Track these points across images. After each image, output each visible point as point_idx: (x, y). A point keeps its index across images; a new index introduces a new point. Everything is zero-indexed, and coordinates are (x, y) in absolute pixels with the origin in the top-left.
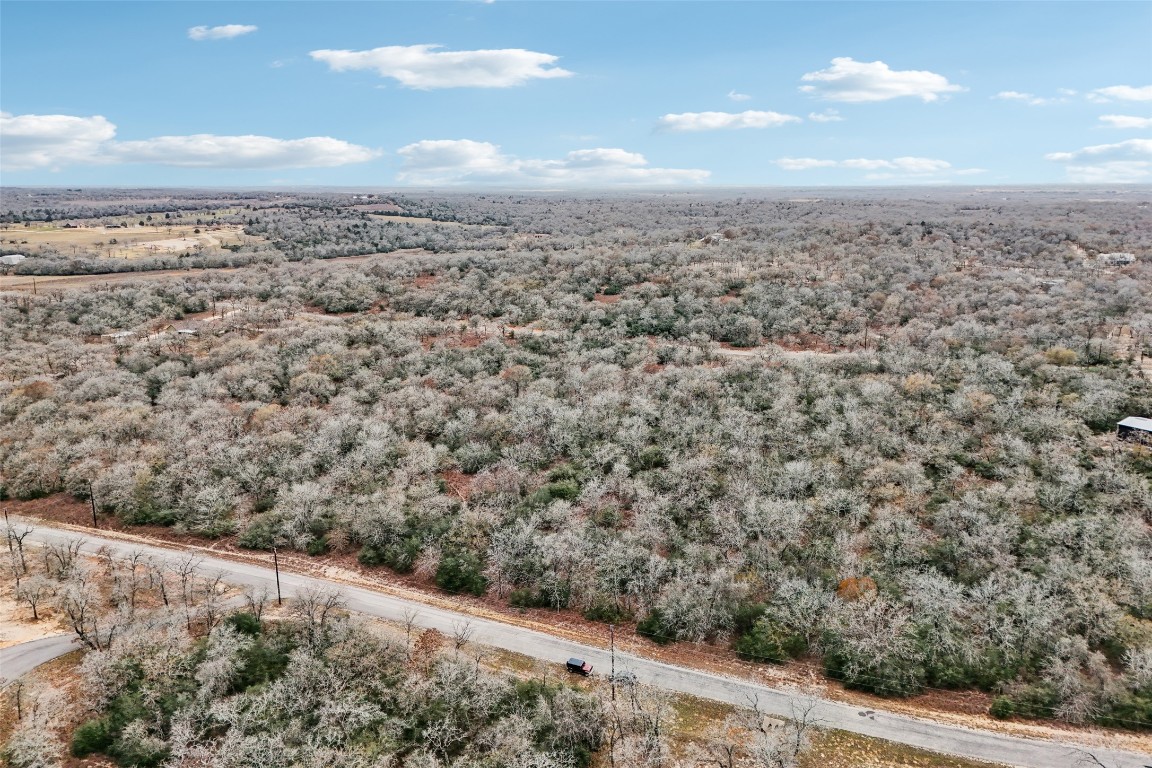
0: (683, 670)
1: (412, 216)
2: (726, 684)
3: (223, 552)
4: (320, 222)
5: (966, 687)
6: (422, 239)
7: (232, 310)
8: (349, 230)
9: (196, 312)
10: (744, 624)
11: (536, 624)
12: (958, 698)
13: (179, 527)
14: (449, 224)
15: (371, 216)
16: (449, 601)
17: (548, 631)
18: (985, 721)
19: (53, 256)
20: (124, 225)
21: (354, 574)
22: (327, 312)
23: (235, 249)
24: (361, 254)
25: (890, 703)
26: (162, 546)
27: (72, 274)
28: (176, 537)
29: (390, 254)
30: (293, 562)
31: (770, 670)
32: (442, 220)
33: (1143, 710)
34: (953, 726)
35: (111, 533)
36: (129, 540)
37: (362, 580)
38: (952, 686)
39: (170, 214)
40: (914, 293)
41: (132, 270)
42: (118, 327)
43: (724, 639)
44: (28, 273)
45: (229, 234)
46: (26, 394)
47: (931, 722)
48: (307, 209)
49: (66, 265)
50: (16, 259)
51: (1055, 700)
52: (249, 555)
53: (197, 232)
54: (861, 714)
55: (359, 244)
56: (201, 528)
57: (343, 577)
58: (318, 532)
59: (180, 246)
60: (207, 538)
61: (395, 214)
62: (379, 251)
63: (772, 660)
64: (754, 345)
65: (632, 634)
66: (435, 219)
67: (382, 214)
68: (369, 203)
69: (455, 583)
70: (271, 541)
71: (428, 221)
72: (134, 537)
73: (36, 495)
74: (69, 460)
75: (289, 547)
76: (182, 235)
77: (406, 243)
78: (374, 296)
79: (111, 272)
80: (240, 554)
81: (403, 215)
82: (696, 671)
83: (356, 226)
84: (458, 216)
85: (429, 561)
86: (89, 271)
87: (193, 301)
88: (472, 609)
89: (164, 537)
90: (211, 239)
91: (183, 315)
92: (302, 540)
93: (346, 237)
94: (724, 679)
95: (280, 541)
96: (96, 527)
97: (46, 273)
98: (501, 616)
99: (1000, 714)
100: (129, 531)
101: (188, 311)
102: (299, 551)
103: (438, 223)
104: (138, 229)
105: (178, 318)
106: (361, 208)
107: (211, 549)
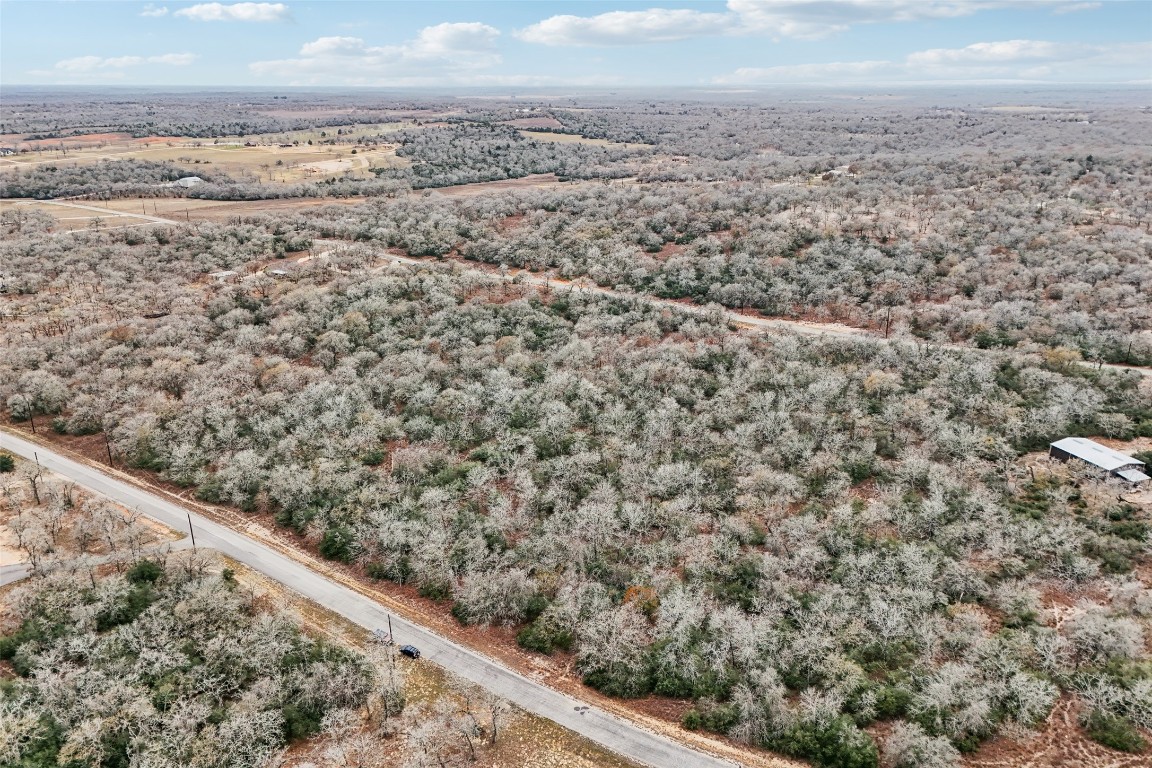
0: (463, 649)
1: (563, 132)
2: (489, 666)
3: (185, 500)
4: (467, 142)
5: (679, 697)
6: (555, 164)
7: (326, 252)
8: (490, 152)
9: (297, 250)
10: (532, 614)
11: (378, 594)
12: (670, 706)
13: (162, 474)
14: (597, 142)
15: (523, 134)
16: (323, 566)
17: (383, 603)
18: (673, 728)
19: (220, 180)
20: (296, 143)
21: (268, 532)
22: (410, 255)
23: (379, 172)
24: (492, 180)
25: (610, 703)
26: (148, 490)
27: (229, 199)
28: (162, 483)
29: (520, 180)
30: (229, 515)
31: (537, 659)
32: (591, 138)
33: (798, 742)
34: (644, 730)
35: (119, 473)
36: (128, 482)
37: (271, 539)
38: (669, 694)
39: (343, 128)
40: (995, 257)
41: (277, 197)
42: (226, 267)
43: (508, 628)
44: (196, 196)
45: (383, 155)
46: (113, 337)
47: (627, 723)
48: (466, 123)
49: (226, 189)
50: (190, 182)
51: (735, 720)
52: (201, 506)
53: (354, 152)
54: (577, 709)
55: (494, 169)
56: (176, 478)
57: (259, 533)
58: (252, 491)
59: (333, 167)
60: (179, 486)
61: (548, 130)
62: (510, 176)
63: (541, 650)
64: (782, 315)
65: (446, 613)
66: (584, 137)
67: (535, 130)
68: (529, 117)
69: (333, 552)
70: (218, 497)
71: (577, 139)
72: (133, 479)
73: (86, 432)
74: (112, 408)
75: (227, 503)
76: (339, 156)
77: (538, 167)
78: (455, 239)
79: (260, 199)
80: (196, 504)
81: (555, 132)
82: (474, 653)
83: (498, 148)
84: (608, 133)
85: (317, 531)
86: (243, 198)
87: (296, 239)
88: (338, 575)
89: (151, 481)
90: (364, 159)
91: (285, 254)
92: (238, 497)
93: (484, 161)
94: (490, 663)
95: (222, 498)
96: (112, 466)
97: (210, 197)
98: (354, 583)
99: (690, 725)
100: (131, 473)
101: (290, 249)
102: (236, 507)
103: (588, 142)
104: (305, 149)
105: (280, 257)
106: (516, 124)
107: (178, 497)
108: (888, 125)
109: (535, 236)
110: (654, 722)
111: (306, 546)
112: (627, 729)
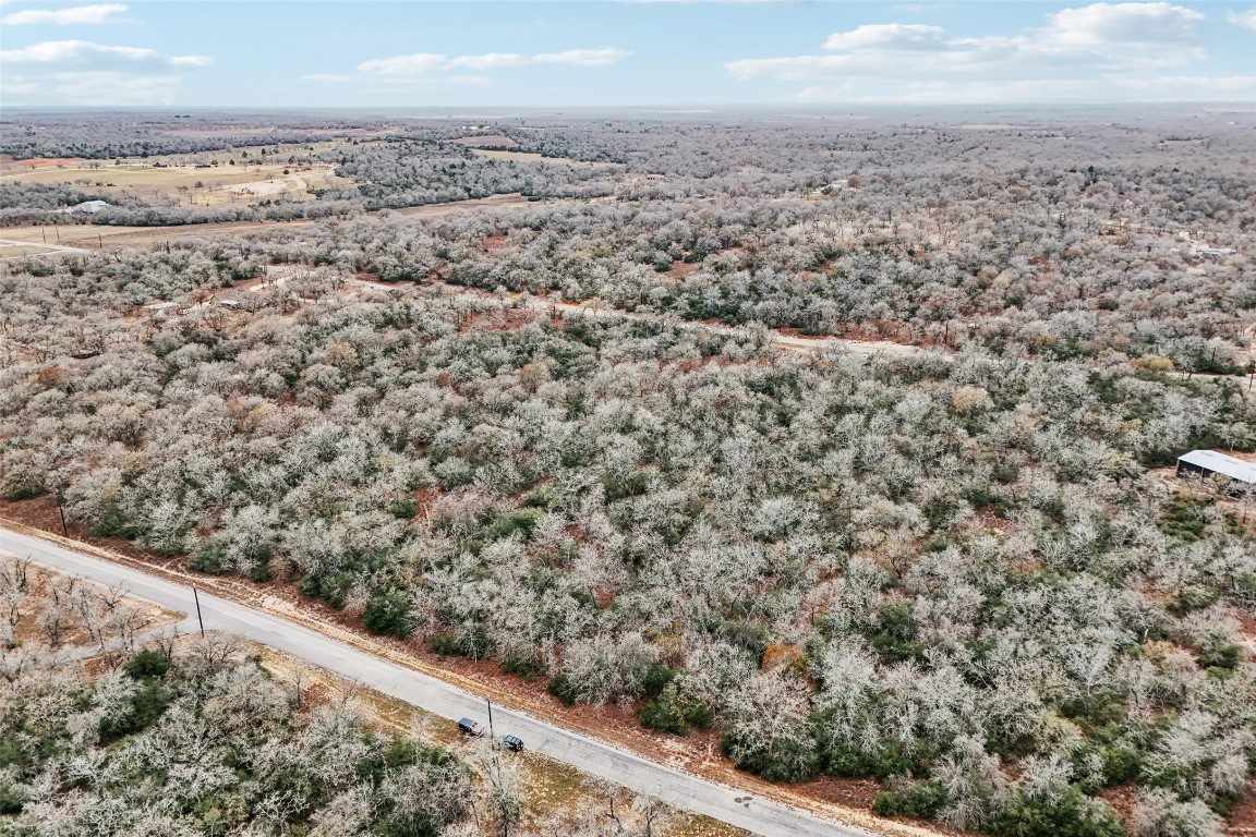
0: (575, 736)
1: (520, 150)
2: (614, 755)
3: (173, 572)
4: (416, 161)
5: (859, 776)
6: (520, 183)
7: (283, 279)
8: (444, 171)
9: (246, 278)
10: (653, 687)
11: (449, 674)
12: (850, 789)
13: (137, 543)
14: (559, 161)
15: (476, 152)
16: (372, 643)
17: (460, 684)
18: (863, 816)
19: (133, 203)
20: (215, 163)
21: (290, 606)
22: (382, 280)
23: (320, 194)
24: (452, 200)
25: (774, 789)
26: (120, 562)
27: (146, 225)
28: (136, 554)
29: (483, 200)
30: (236, 588)
31: (668, 742)
32: (552, 157)
33: (1028, 822)
34: (828, 821)
35: (78, 544)
36: (92, 554)
37: (297, 614)
38: (845, 774)
39: (267, 148)
40: (1034, 268)
41: (206, 221)
42: (163, 298)
43: (627, 704)
44: (105, 222)
45: (321, 175)
46: (40, 381)
47: (806, 814)
48: (409, 142)
49: (141, 213)
50: (95, 206)
51: (941, 802)
52: (197, 578)
53: (286, 172)
54: (738, 800)
55: (452, 188)
56: (157, 545)
57: (278, 608)
58: (264, 556)
59: (265, 189)
60: (162, 556)
61: (503, 149)
62: (471, 197)
63: (672, 730)
64: (825, 334)
65: (542, 691)
66: (544, 155)
67: (488, 149)
68: (478, 135)
69: (383, 624)
70: (218, 565)
71: (537, 158)
72: (98, 550)
73: (23, 495)
74: (56, 463)
75: (232, 573)
76: (270, 177)
77: (502, 187)
78: (433, 262)
79: (184, 223)
80: (189, 577)
81: (511, 150)
82: (589, 739)
83: (453, 166)
84: (570, 152)
85: (357, 600)
86: (163, 223)
87: (244, 266)
88: (393, 653)
89: (125, 551)
90: (298, 181)
91: (232, 282)
92: (246, 565)
93: (439, 180)
94: (614, 750)
95: (224, 567)
96: (66, 535)
97: (122, 223)
98: (417, 663)
99: (883, 811)
100: (95, 543)
101: (238, 277)
102: (243, 577)
103: (547, 160)
104: (227, 169)
105: (227, 285)
106: (467, 142)
107: (163, 569)
108: (866, 141)
109: (527, 256)
110: (836, 809)
111: (345, 621)
112: (809, 822)
